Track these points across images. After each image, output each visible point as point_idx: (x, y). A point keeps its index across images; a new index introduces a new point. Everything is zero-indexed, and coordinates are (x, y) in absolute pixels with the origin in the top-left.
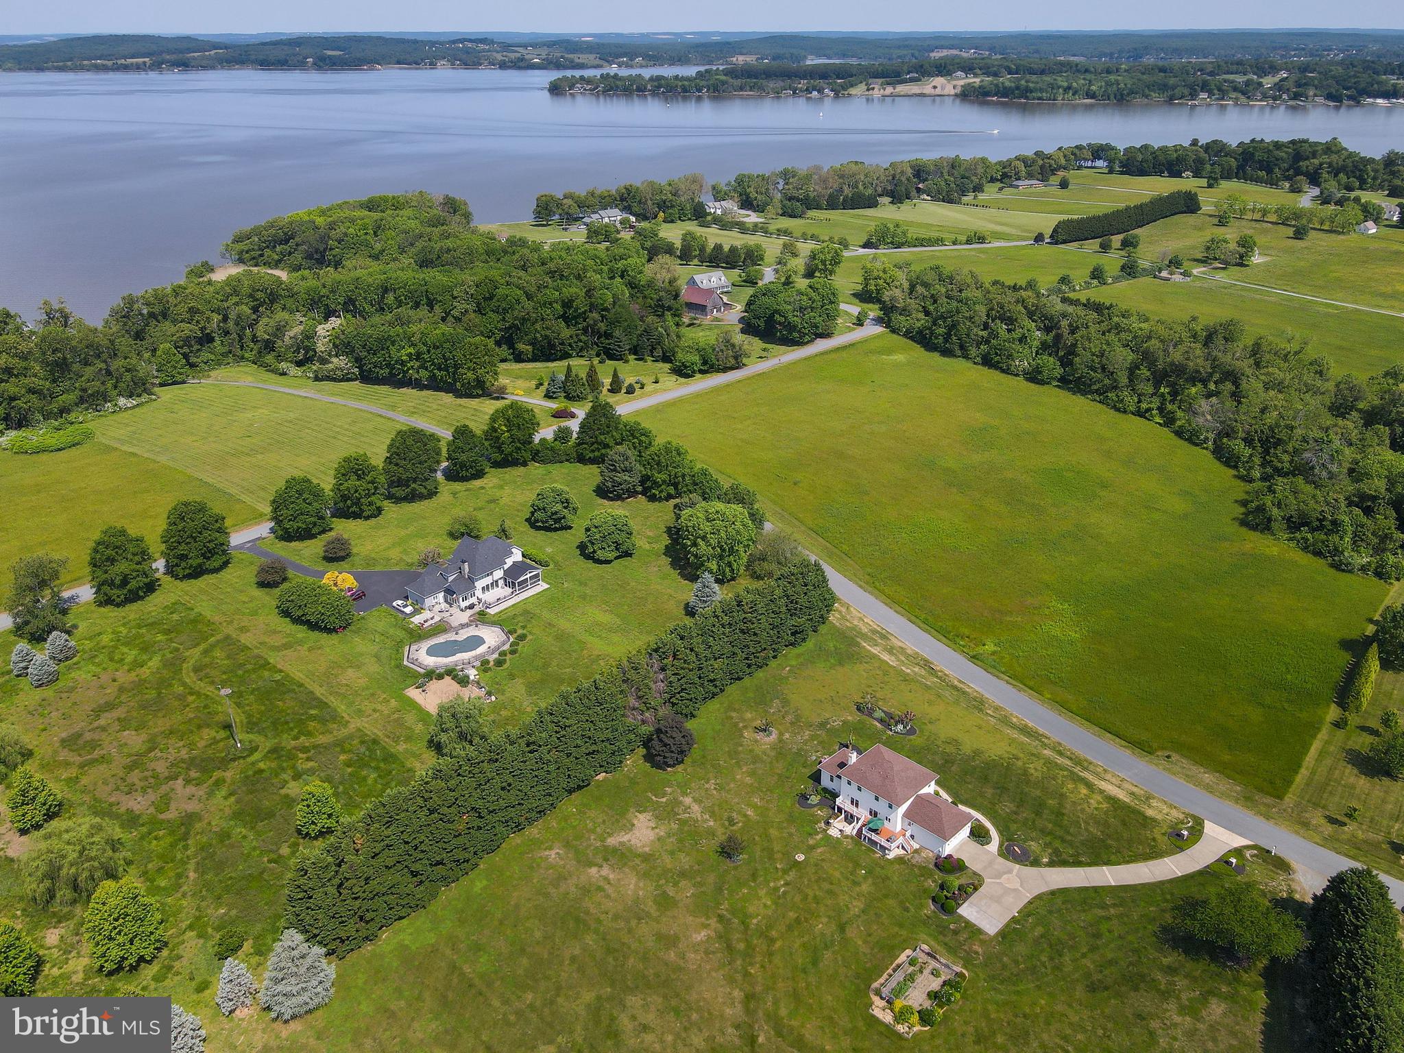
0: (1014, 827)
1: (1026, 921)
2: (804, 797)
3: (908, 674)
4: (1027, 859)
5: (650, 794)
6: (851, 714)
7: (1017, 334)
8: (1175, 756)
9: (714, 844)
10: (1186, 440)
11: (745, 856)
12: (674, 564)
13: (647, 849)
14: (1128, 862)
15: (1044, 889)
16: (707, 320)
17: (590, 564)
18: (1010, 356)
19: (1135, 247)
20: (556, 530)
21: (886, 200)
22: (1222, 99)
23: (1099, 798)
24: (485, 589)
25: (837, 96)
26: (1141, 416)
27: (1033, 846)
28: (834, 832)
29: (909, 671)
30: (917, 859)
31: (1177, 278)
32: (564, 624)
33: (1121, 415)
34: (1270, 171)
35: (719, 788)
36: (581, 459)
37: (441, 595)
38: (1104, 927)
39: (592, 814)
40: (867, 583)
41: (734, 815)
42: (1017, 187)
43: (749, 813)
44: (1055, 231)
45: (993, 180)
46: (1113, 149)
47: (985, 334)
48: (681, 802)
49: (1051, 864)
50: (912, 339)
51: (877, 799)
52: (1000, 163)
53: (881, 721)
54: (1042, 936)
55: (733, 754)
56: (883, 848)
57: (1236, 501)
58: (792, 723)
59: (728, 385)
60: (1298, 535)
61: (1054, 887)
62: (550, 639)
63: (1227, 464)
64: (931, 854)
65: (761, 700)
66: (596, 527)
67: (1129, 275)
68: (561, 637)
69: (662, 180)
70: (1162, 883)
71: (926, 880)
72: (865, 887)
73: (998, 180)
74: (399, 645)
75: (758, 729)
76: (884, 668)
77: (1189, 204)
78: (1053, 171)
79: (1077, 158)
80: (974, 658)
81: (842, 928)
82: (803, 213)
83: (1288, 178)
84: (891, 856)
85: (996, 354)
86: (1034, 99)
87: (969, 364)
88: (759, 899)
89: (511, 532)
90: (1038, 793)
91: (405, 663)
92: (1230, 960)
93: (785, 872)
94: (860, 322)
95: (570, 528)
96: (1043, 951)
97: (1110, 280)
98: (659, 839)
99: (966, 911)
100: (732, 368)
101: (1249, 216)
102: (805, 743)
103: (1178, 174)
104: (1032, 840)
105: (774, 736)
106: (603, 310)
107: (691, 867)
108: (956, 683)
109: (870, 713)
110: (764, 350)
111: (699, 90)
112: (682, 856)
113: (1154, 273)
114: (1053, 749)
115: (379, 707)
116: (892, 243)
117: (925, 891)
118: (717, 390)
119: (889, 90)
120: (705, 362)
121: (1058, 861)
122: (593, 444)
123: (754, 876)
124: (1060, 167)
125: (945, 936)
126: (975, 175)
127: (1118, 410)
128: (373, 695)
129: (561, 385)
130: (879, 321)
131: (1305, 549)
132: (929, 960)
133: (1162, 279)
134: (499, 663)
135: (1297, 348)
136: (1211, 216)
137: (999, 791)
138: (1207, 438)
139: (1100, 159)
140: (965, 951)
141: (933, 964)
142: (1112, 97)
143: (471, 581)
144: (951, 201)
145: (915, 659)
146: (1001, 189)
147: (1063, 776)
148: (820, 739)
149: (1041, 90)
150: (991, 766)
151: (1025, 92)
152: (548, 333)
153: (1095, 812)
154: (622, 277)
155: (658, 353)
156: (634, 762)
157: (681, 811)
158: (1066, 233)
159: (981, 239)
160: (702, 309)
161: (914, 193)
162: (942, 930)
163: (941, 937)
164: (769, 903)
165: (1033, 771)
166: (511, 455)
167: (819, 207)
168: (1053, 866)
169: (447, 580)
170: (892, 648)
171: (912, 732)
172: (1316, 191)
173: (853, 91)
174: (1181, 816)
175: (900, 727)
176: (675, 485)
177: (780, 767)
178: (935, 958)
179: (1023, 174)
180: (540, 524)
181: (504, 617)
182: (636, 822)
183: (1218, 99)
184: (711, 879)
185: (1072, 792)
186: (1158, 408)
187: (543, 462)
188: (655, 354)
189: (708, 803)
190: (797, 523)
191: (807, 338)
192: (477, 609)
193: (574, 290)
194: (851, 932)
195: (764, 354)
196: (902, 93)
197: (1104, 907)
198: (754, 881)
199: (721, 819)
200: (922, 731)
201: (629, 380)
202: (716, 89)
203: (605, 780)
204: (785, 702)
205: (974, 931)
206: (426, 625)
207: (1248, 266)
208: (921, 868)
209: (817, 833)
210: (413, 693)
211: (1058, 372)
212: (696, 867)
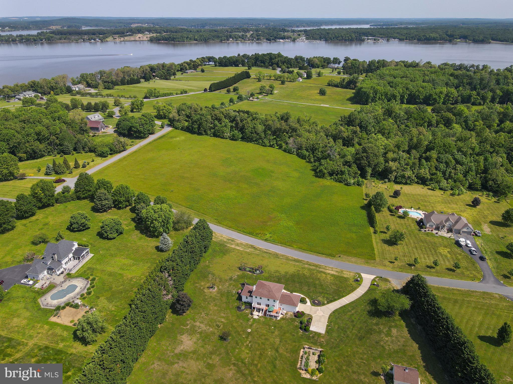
0: (311, 294)
1: (331, 325)
2: (239, 308)
3: (249, 252)
4: (319, 304)
5: (182, 327)
6: (238, 272)
7: (223, 124)
8: (342, 256)
9: (216, 337)
10: (287, 152)
11: (230, 337)
12: (142, 232)
13: (192, 349)
14: (348, 294)
15: (331, 312)
16: (100, 133)
17: (106, 241)
18: (223, 132)
19: (238, 90)
20: (83, 230)
21: (142, 80)
22: (237, 40)
23: (329, 276)
24: (66, 263)
25: (102, 41)
26: (271, 147)
27: (320, 299)
28: (255, 317)
29: (248, 251)
30: (288, 316)
31: (255, 100)
32: (109, 269)
33: (265, 147)
34: (264, 63)
35: (207, 314)
36: (79, 198)
37: (45, 272)
38: (353, 318)
39: (163, 343)
40: (216, 222)
41: (218, 323)
42: (187, 73)
43: (223, 320)
44: (210, 87)
45: (178, 71)
46: (214, 58)
47: (212, 125)
48: (196, 325)
49: (328, 303)
50: (185, 130)
51: (268, 300)
52: (179, 64)
53: (250, 271)
54: (338, 328)
55: (205, 300)
56: (276, 317)
57: (310, 170)
58: (220, 282)
59: (124, 158)
60: (333, 177)
61: (333, 310)
62: (106, 277)
63: (302, 158)
64: (292, 313)
65: (204, 276)
66: (106, 225)
67: (241, 100)
68: (111, 274)
69: (49, 78)
70: (360, 297)
71: (294, 322)
72: (276, 333)
73: (179, 71)
74: (35, 300)
75: (209, 288)
76: (241, 253)
77: (246, 75)
78: (197, 66)
79: (204, 62)
80: (266, 240)
81: (277, 351)
82: (113, 87)
83: (270, 65)
84: (279, 319)
85: (218, 132)
86: (177, 41)
87: (209, 137)
88: (244, 351)
89: (63, 236)
90: (312, 280)
91: (42, 307)
92: (390, 314)
93: (247, 338)
94: (162, 127)
95: (89, 228)
96: (341, 333)
97: (236, 103)
98: (195, 343)
99: (313, 328)
100: (123, 151)
101: (266, 78)
102: (228, 287)
103: (237, 66)
104: (319, 297)
105: (216, 289)
106: (56, 135)
107: (213, 349)
108: (265, 251)
109: (245, 270)
110: (132, 142)
111: (42, 40)
112: (207, 346)
113: (247, 99)
114: (307, 264)
115: (40, 331)
116: (155, 96)
117: (296, 326)
118: (121, 160)
119: (122, 39)
120: (111, 150)
121: (330, 301)
122: (83, 191)
123: (237, 344)
124: (199, 65)
125: (310, 340)
126: (172, 69)
127: (263, 146)
128: (33, 326)
129: (53, 169)
130: (169, 125)
131: (336, 181)
132: (310, 350)
133: (251, 100)
134: (89, 293)
135: (308, 119)
136: (255, 79)
137: (300, 284)
138: (294, 151)
139: (211, 61)
140: (319, 342)
141: (312, 351)
142: (203, 40)
143: (60, 261)
144: (167, 79)
145: (247, 246)
146: (182, 74)
147: (316, 272)
148: (233, 284)
149: (178, 38)
150: (293, 276)
151: (173, 39)
152: (33, 147)
153: (331, 281)
154: (59, 120)
155: (87, 149)
156: (169, 316)
157: (197, 329)
158: (214, 88)
159: (186, 92)
160: (97, 129)
161: (152, 77)
162: (308, 338)
163: (309, 341)
164: (248, 351)
165: (306, 274)
166: (46, 203)
167: (118, 85)
168: (329, 303)
169: (47, 264)
170: (238, 244)
171: (262, 272)
172: (280, 69)
173: (108, 39)
174: (354, 274)
175: (258, 272)
176: (128, 201)
177: (224, 299)
178: (311, 349)
179: (188, 68)
180: (76, 229)
181: (80, 273)
182: (182, 340)
183: (235, 41)
184: (222, 351)
185: (321, 277)
186: (276, 144)
187: (61, 203)
188: (86, 150)
189: (206, 322)
190: (180, 206)
191: (146, 135)
192: (65, 273)
193: (39, 128)
194: (281, 351)
195: (132, 144)
196: (128, 40)
197: (350, 311)
198: (238, 346)
199: (214, 326)
200: (265, 271)
201: (81, 163)
202: (49, 40)
203: (161, 327)
204: (213, 275)
205: (318, 334)
206: (44, 286)
207: (273, 94)
208: (291, 319)
209: (250, 319)
210: (53, 319)
211: (241, 136)
212: (215, 349)
